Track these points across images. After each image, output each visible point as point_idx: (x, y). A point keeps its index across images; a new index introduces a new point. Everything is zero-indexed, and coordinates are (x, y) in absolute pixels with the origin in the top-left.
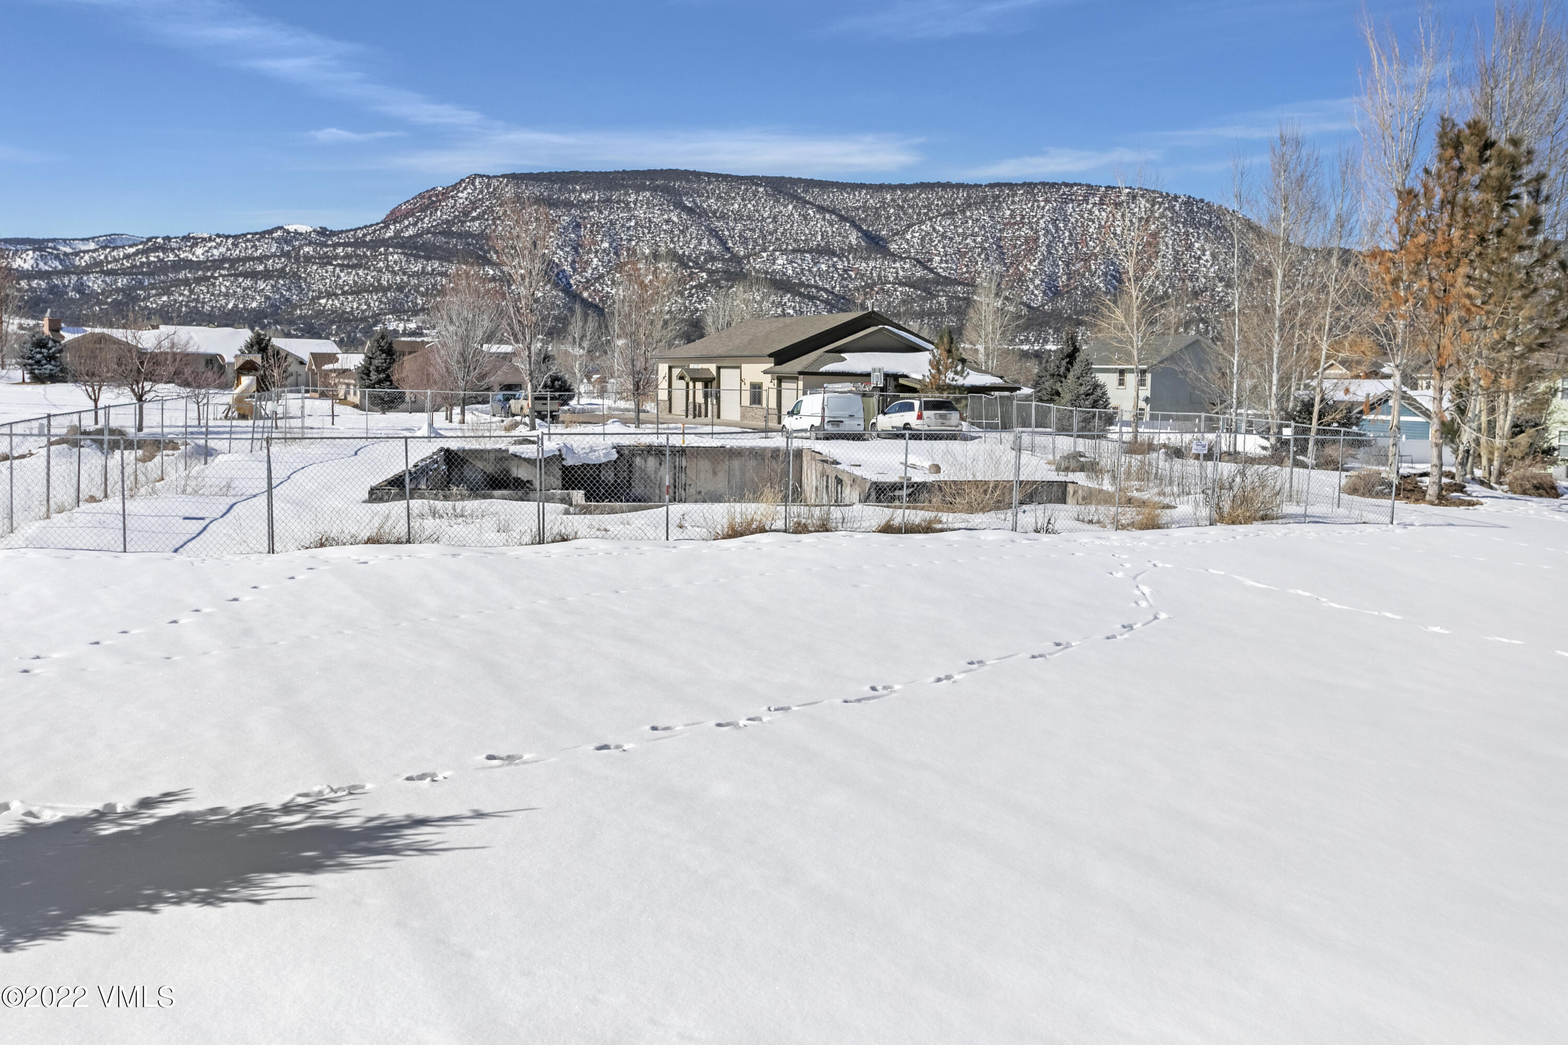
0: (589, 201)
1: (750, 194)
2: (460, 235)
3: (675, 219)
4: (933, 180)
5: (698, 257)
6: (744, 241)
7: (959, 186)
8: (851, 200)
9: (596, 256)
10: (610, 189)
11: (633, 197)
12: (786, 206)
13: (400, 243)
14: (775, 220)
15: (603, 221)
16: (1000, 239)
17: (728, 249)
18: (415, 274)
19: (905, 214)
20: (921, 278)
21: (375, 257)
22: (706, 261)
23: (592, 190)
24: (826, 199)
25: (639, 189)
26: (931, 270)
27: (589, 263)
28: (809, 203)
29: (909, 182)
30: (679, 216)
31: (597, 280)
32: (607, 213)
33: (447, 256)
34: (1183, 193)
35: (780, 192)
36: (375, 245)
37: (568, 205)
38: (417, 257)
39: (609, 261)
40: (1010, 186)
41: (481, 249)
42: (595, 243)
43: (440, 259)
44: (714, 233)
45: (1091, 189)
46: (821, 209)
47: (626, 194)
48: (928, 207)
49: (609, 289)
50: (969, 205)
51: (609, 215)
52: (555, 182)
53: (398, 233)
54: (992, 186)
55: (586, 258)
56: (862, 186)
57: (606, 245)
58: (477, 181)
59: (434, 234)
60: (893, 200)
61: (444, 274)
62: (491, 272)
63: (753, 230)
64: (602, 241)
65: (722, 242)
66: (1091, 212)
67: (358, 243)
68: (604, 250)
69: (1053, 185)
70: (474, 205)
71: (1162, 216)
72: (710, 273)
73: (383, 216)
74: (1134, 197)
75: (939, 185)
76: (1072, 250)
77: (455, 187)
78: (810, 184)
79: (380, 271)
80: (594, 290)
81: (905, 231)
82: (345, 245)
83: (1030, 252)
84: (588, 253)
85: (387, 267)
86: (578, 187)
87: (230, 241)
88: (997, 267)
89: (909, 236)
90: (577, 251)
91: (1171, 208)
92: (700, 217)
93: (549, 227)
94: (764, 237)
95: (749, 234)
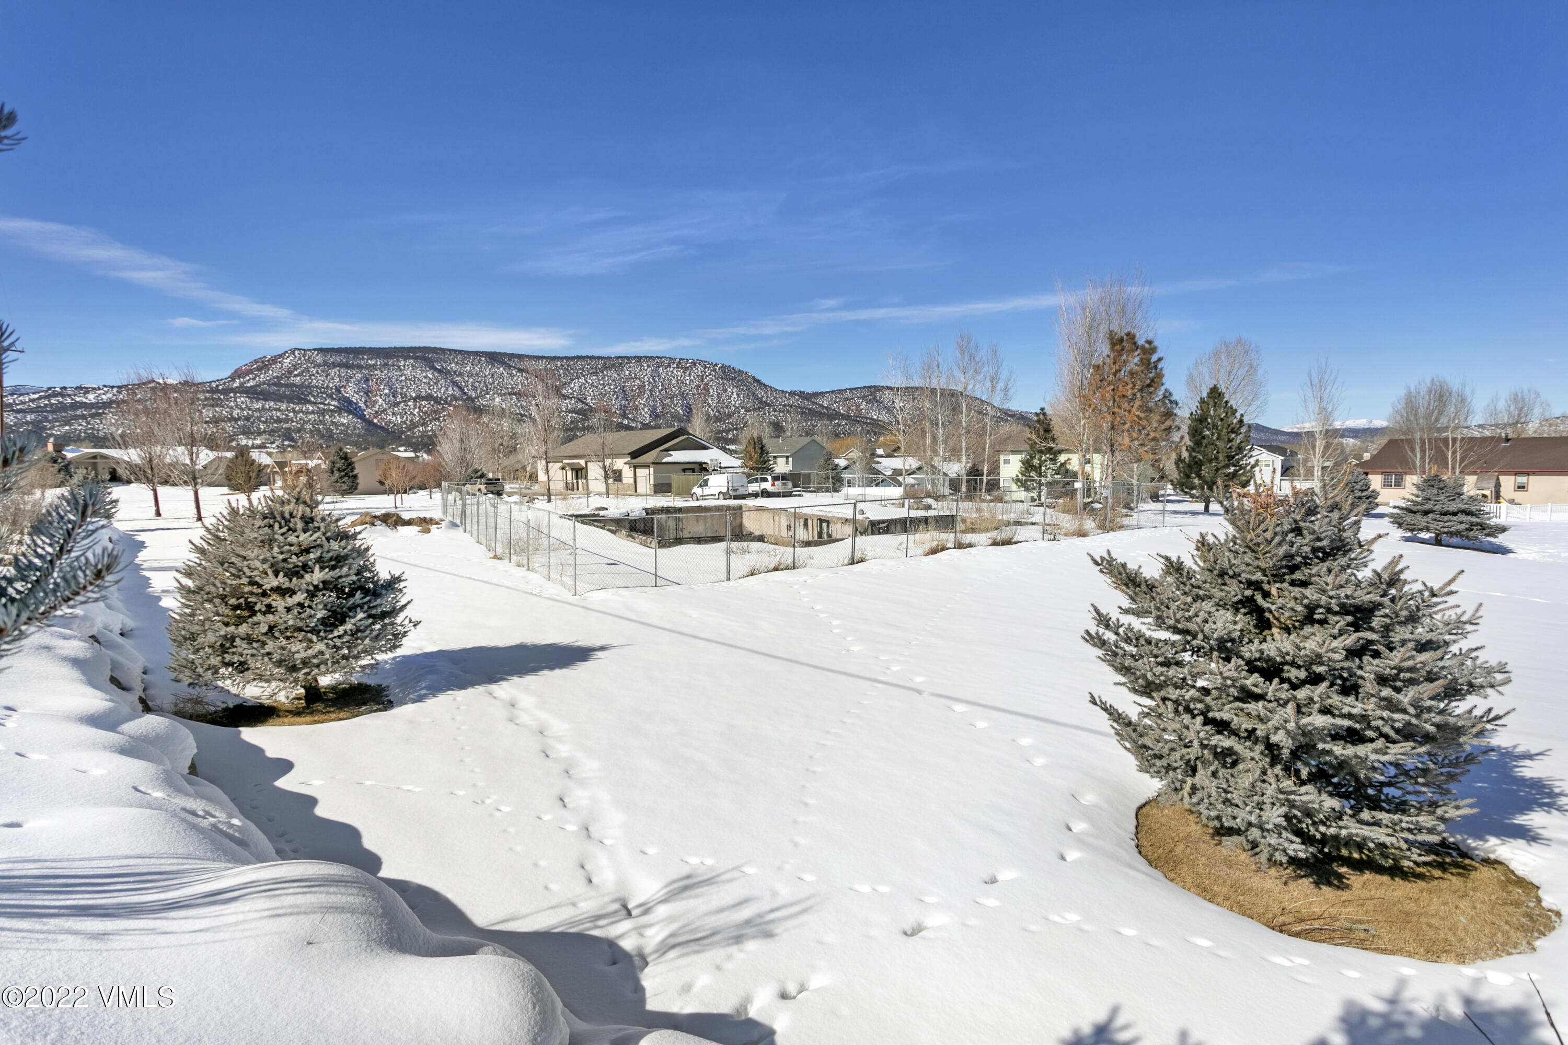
0: (374, 365)
1: (476, 362)
2: (287, 386)
3: (431, 376)
4: (584, 354)
5: (446, 398)
6: (475, 389)
7: (599, 358)
8: (537, 365)
9: (381, 398)
10: (387, 358)
11: (402, 363)
12: (499, 368)
13: (243, 390)
14: (493, 376)
15: (384, 377)
16: (624, 387)
17: (465, 393)
18: (257, 410)
19: (569, 373)
20: (581, 409)
21: (227, 400)
22: (452, 400)
23: (375, 358)
24: (522, 365)
25: (406, 358)
26: (587, 404)
27: (376, 402)
28: (512, 366)
29: (570, 355)
30: (433, 374)
31: (382, 412)
32: (386, 372)
33: (279, 398)
34: (720, 363)
35: (495, 360)
36: (226, 392)
37: (360, 367)
38: (258, 399)
39: (390, 401)
40: (627, 358)
41: (303, 394)
42: (380, 390)
43: (274, 400)
44: (455, 384)
45: (672, 360)
46: (520, 370)
47: (398, 361)
48: (582, 369)
49: (390, 418)
50: (606, 369)
51: (388, 373)
52: (350, 353)
53: (242, 384)
54: (618, 358)
55: (374, 399)
56: (543, 357)
57: (387, 391)
58: (296, 353)
59: (268, 385)
60: (561, 365)
61: (278, 410)
62: (311, 408)
63: (480, 382)
64: (384, 389)
65: (461, 389)
66: (672, 372)
67: (213, 391)
68: (386, 394)
69: (651, 357)
70: (295, 367)
71: (710, 374)
72: (455, 407)
73: (229, 374)
74: (695, 364)
75: (587, 357)
76: (663, 392)
77: (281, 356)
78: (512, 356)
79: (231, 408)
80: (381, 418)
81: (570, 383)
82: (204, 392)
83: (641, 394)
84: (375, 396)
85: (237, 405)
86: (365, 357)
87: (115, 390)
88: (623, 402)
89: (572, 385)
90: (368, 395)
91: (714, 370)
92: (446, 374)
93: (348, 381)
94: (487, 386)
95: (477, 384)
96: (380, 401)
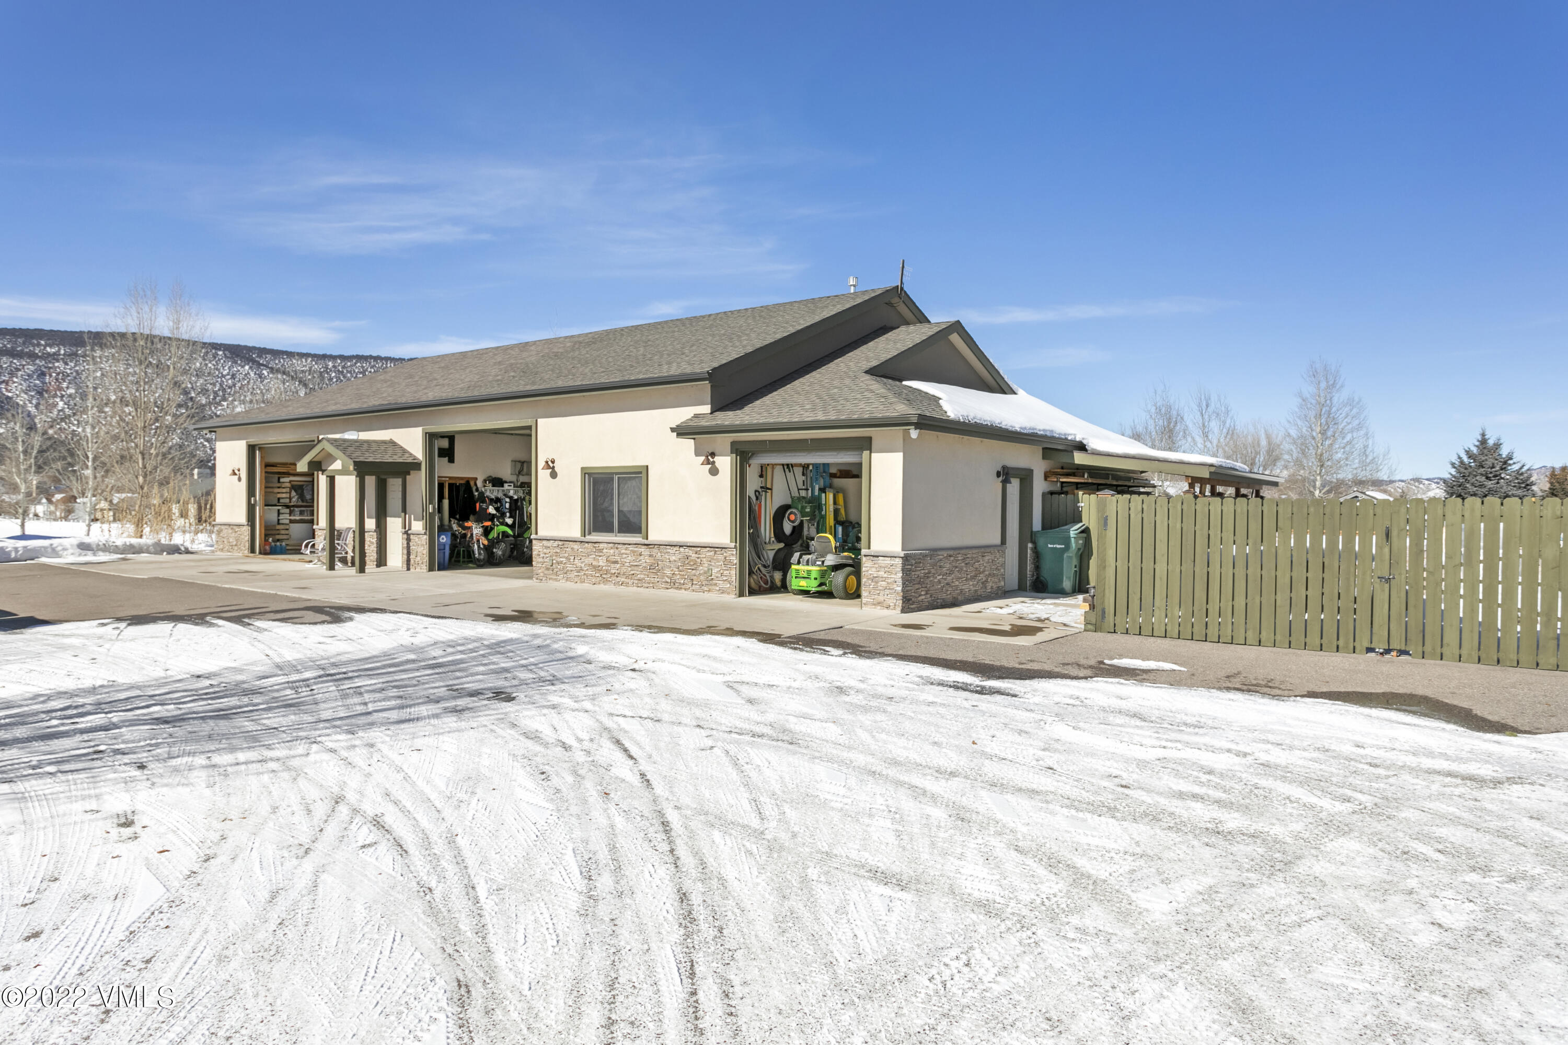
0: (54, 354)
1: (210, 356)
3: (140, 373)
4: (367, 354)
6: (206, 393)
8: (298, 365)
9: (62, 400)
10: (76, 345)
11: (99, 353)
12: (243, 367)
14: (233, 377)
15: (69, 371)
19: (344, 377)
23: (58, 345)
24: (277, 363)
25: (105, 347)
27: (55, 405)
28: (263, 365)
29: (346, 354)
31: (62, 420)
32: (72, 364)
35: (238, 356)
37: (33, 356)
39: (75, 405)
42: (60, 389)
46: (272, 370)
47: (93, 350)
48: (363, 373)
49: (75, 428)
51: (75, 366)
52: (18, 337)
55: (51, 401)
57: (71, 391)
60: (334, 366)
63: (214, 384)
64: (68, 388)
68: (70, 396)
75: (371, 357)
78: (263, 351)
80: (60, 429)
84: (55, 396)
86: (43, 342)
90: (41, 395)
93: (12, 374)
94: (224, 391)
95: (210, 387)
96: (61, 404)
